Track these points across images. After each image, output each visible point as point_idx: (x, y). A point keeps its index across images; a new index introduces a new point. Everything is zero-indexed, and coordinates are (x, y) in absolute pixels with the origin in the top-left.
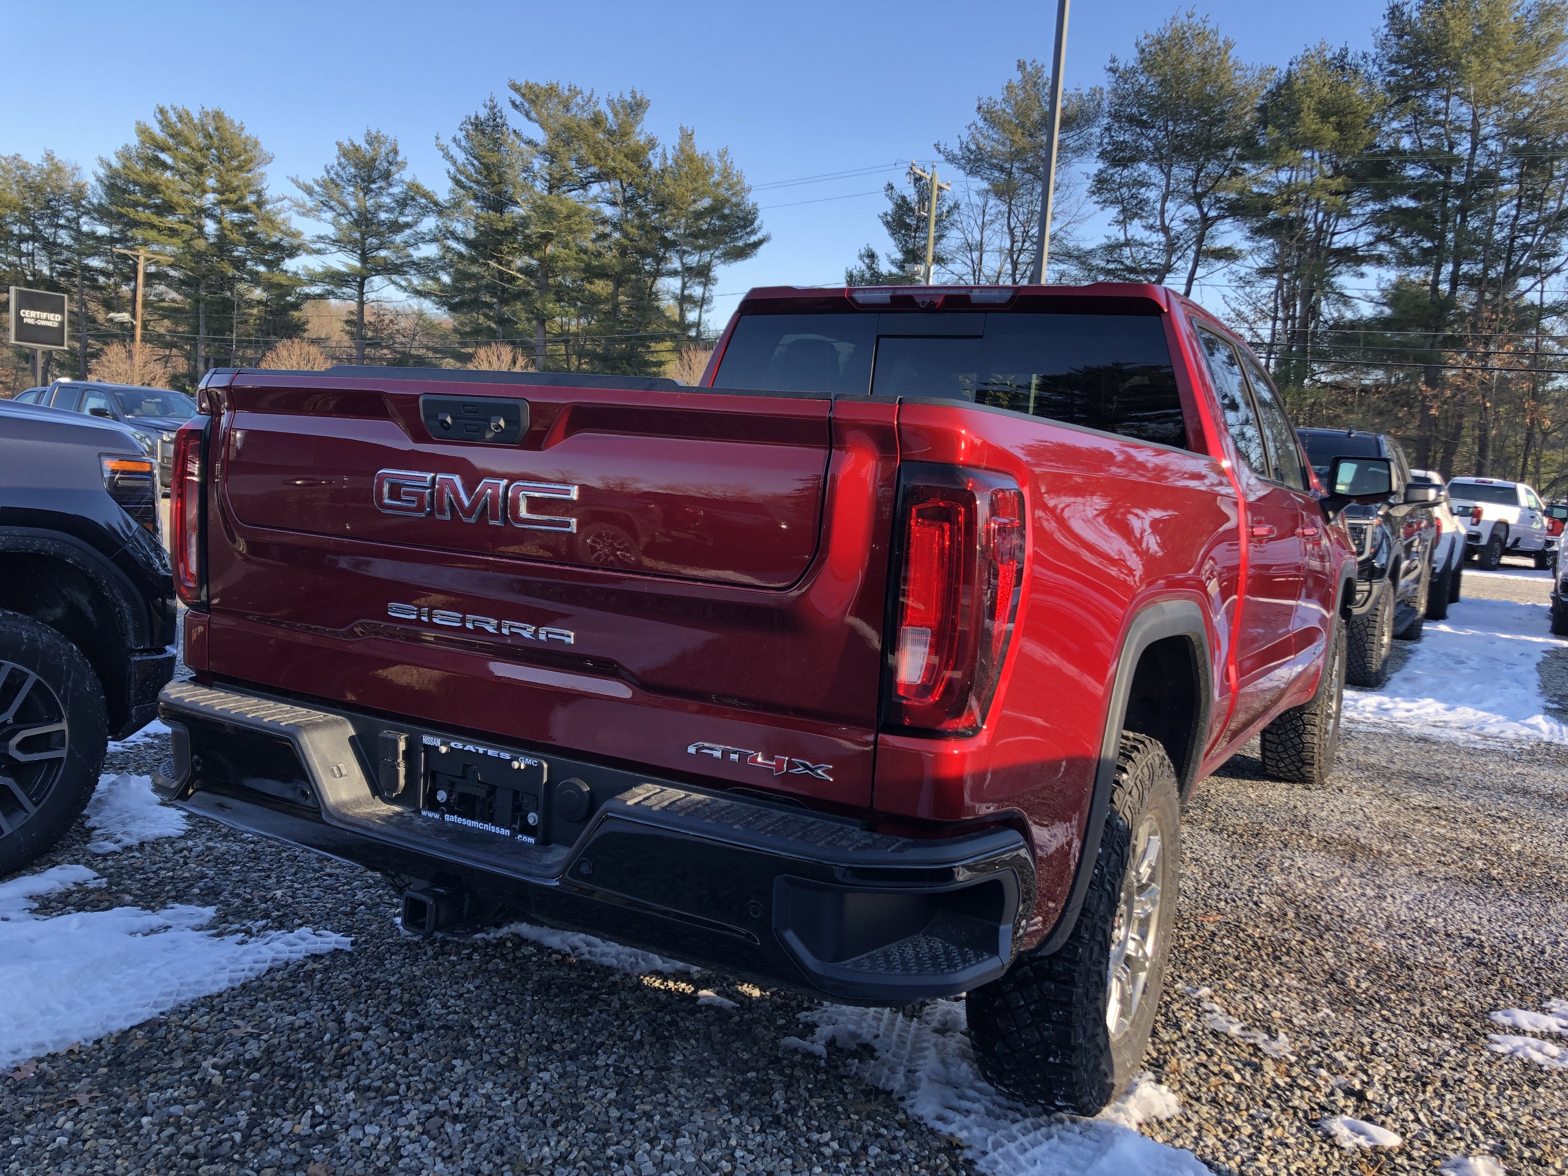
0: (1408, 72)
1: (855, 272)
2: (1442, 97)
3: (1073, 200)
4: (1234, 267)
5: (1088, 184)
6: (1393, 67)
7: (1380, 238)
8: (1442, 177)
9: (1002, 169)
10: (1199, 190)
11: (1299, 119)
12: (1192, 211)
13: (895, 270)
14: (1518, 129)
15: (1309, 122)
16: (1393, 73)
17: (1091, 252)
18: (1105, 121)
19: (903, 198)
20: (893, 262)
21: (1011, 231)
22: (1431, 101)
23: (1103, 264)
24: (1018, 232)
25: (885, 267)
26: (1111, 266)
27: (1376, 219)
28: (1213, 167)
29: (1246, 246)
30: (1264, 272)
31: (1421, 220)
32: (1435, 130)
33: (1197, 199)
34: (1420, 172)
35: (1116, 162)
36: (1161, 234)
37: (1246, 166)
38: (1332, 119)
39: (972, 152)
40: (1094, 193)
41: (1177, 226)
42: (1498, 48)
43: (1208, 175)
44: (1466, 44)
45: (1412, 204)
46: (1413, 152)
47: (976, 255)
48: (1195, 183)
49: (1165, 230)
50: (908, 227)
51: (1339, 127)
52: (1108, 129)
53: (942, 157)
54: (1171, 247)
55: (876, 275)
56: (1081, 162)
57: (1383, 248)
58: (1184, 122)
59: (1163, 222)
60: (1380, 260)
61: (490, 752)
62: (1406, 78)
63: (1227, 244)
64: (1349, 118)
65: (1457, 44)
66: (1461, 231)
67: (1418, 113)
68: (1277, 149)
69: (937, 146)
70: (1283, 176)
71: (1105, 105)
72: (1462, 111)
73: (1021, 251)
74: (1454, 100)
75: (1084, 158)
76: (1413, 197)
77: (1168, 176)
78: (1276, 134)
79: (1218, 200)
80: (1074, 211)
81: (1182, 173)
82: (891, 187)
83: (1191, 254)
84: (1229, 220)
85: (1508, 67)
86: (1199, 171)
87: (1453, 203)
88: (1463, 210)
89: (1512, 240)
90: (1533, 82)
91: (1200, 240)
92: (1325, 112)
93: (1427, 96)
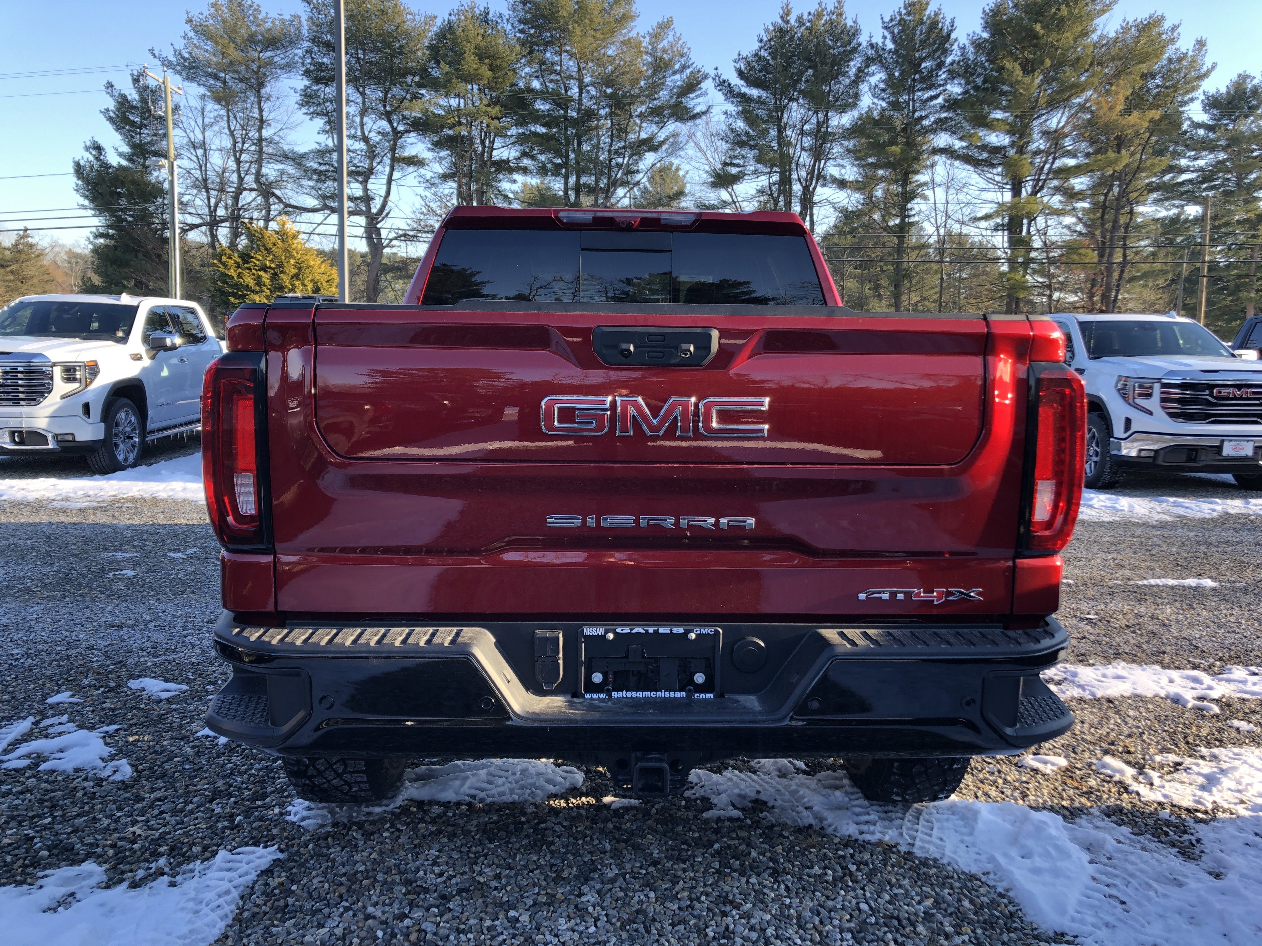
0: (532, 31)
1: (82, 163)
2: (556, 53)
3: (282, 110)
4: (422, 171)
5: (297, 97)
6: (522, 26)
7: (524, 154)
8: (562, 112)
9: (216, 78)
10: (388, 108)
11: (464, 59)
12: (384, 125)
13: (124, 163)
14: (608, 81)
15: (471, 62)
16: (522, 31)
17: (305, 155)
18: (306, 44)
19: (124, 97)
20: (121, 155)
21: (232, 133)
22: (548, 55)
23: (316, 166)
24: (238, 134)
25: (114, 160)
26: (323, 168)
27: (521, 140)
28: (396, 91)
29: (427, 155)
30: (445, 177)
31: (553, 142)
32: (553, 77)
33: (388, 116)
34: (547, 107)
35: (318, 80)
36: (362, 143)
37: (423, 91)
38: (487, 61)
39: (185, 59)
40: (303, 106)
41: (375, 137)
42: (591, 21)
43: (394, 97)
44: (571, 15)
45: (544, 130)
46: (542, 92)
47: (200, 152)
48: (384, 102)
49: (366, 139)
50: (133, 124)
51: (492, 68)
52: (309, 51)
53: (157, 62)
54: (371, 154)
55: (106, 166)
56: (289, 78)
57: (526, 162)
58: (371, 52)
59: (363, 133)
60: (525, 171)
61: (661, 630)
62: (531, 36)
63: (413, 153)
64: (498, 62)
65: (565, 14)
66: (578, 152)
67: (542, 63)
68: (450, 81)
69: (151, 51)
70: (454, 102)
71: (305, 32)
72: (571, 65)
73: (242, 151)
74: (564, 55)
75: (292, 75)
76: (544, 125)
77: (363, 94)
78: (447, 68)
79: (404, 117)
80: (285, 119)
81: (374, 94)
82: (110, 85)
83: (387, 161)
84: (413, 134)
85: (598, 35)
86: (386, 93)
87: (571, 131)
88: (579, 137)
89: (610, 161)
90: (614, 48)
91: (393, 149)
92: (482, 55)
93: (545, 50)
